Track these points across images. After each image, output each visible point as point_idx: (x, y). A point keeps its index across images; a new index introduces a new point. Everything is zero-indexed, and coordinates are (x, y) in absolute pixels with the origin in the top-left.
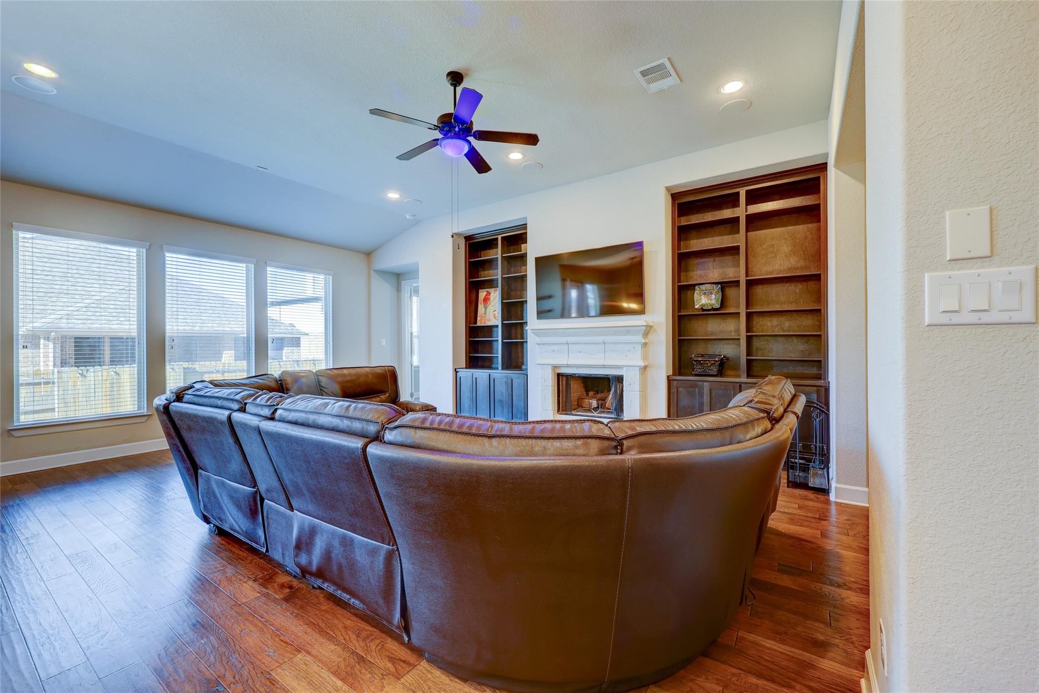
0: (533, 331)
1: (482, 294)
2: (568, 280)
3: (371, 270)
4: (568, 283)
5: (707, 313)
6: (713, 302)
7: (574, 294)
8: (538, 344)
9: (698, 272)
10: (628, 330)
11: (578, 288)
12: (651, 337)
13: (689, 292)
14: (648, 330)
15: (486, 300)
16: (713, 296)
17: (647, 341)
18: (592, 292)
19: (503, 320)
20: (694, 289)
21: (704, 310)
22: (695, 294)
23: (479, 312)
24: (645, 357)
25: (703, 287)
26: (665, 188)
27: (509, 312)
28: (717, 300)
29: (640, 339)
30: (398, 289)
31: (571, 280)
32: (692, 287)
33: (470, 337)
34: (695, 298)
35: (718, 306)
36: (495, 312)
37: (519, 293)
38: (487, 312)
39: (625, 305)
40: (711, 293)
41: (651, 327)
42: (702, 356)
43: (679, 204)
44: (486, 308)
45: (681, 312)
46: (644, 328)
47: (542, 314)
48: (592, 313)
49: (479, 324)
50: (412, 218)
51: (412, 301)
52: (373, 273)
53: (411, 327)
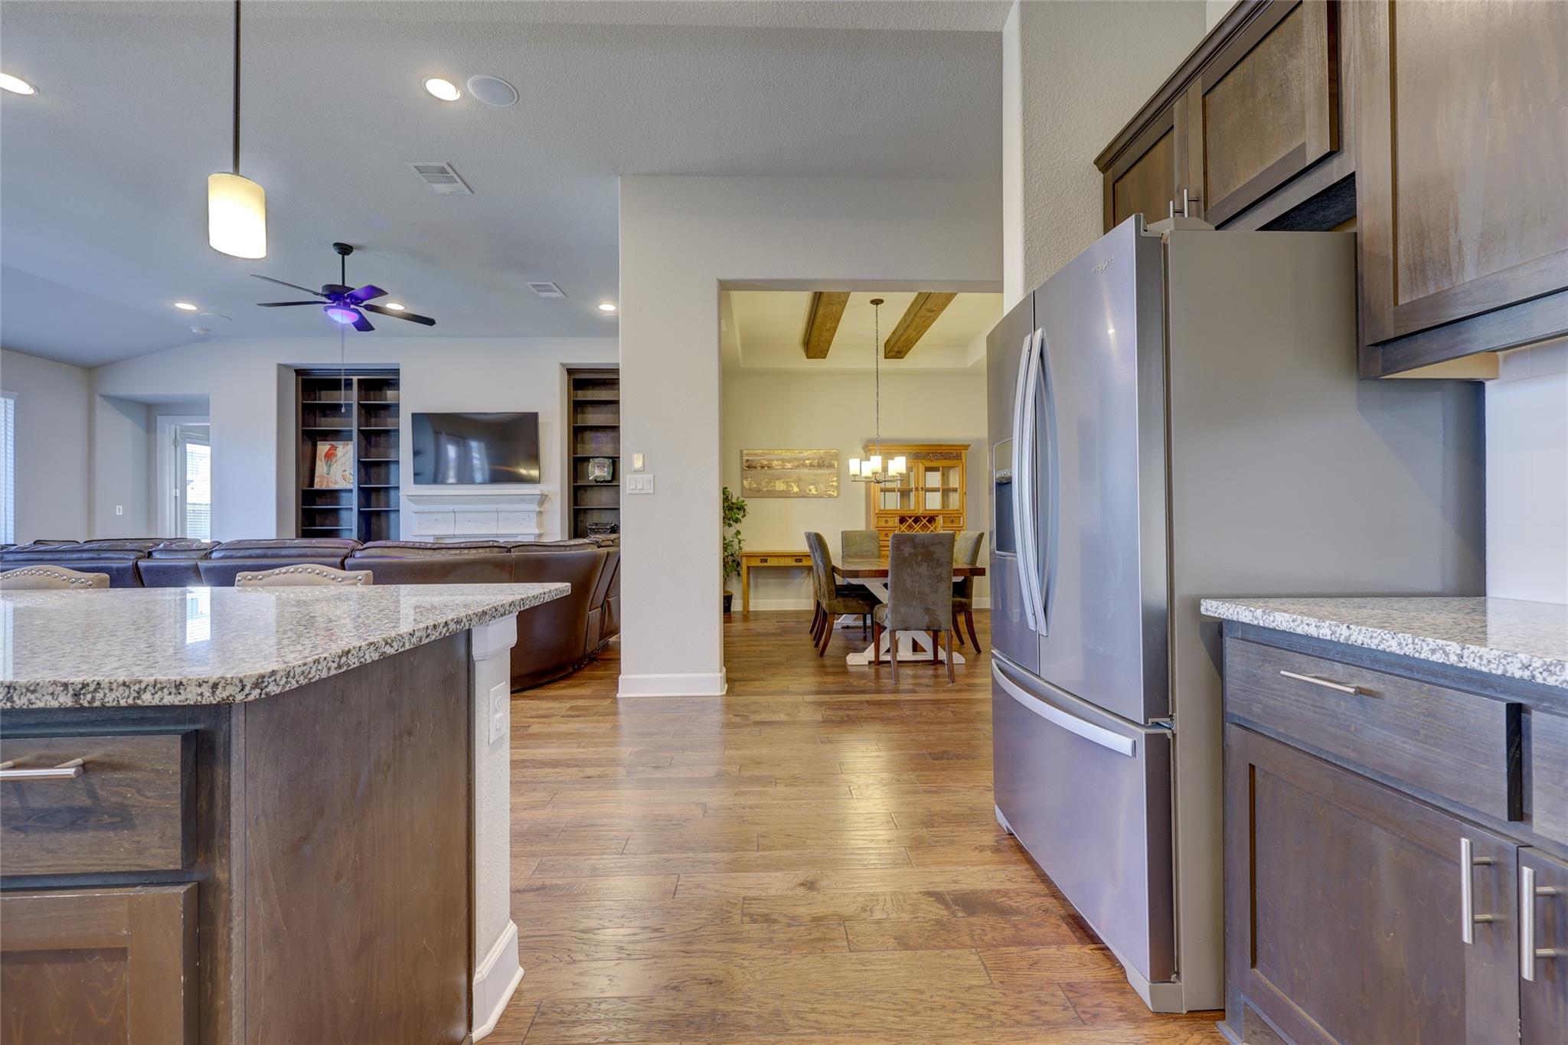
0: (409, 497)
1: (323, 448)
2: (444, 433)
3: (97, 396)
4: (443, 438)
5: (600, 484)
6: (606, 474)
7: (452, 451)
8: (416, 513)
9: (594, 446)
10: (522, 499)
11: (457, 443)
12: (546, 506)
13: (585, 464)
14: (543, 499)
15: (329, 456)
16: (606, 469)
17: (542, 509)
18: (477, 452)
19: (359, 484)
20: (589, 461)
21: (597, 482)
22: (590, 466)
23: (317, 471)
24: (540, 525)
25: (596, 460)
26: (559, 365)
27: (367, 474)
28: (609, 473)
29: (535, 507)
30: (150, 428)
31: (447, 434)
32: (587, 459)
33: (303, 504)
34: (590, 471)
35: (609, 478)
36: (346, 473)
37: (383, 450)
38: (331, 472)
39: (523, 471)
40: (604, 466)
41: (547, 496)
42: (597, 524)
43: (574, 380)
44: (329, 467)
45: (577, 482)
46: (539, 497)
47: (418, 477)
48: (478, 477)
49: (317, 487)
50: (202, 332)
51: (178, 448)
52: (99, 400)
53: (176, 488)
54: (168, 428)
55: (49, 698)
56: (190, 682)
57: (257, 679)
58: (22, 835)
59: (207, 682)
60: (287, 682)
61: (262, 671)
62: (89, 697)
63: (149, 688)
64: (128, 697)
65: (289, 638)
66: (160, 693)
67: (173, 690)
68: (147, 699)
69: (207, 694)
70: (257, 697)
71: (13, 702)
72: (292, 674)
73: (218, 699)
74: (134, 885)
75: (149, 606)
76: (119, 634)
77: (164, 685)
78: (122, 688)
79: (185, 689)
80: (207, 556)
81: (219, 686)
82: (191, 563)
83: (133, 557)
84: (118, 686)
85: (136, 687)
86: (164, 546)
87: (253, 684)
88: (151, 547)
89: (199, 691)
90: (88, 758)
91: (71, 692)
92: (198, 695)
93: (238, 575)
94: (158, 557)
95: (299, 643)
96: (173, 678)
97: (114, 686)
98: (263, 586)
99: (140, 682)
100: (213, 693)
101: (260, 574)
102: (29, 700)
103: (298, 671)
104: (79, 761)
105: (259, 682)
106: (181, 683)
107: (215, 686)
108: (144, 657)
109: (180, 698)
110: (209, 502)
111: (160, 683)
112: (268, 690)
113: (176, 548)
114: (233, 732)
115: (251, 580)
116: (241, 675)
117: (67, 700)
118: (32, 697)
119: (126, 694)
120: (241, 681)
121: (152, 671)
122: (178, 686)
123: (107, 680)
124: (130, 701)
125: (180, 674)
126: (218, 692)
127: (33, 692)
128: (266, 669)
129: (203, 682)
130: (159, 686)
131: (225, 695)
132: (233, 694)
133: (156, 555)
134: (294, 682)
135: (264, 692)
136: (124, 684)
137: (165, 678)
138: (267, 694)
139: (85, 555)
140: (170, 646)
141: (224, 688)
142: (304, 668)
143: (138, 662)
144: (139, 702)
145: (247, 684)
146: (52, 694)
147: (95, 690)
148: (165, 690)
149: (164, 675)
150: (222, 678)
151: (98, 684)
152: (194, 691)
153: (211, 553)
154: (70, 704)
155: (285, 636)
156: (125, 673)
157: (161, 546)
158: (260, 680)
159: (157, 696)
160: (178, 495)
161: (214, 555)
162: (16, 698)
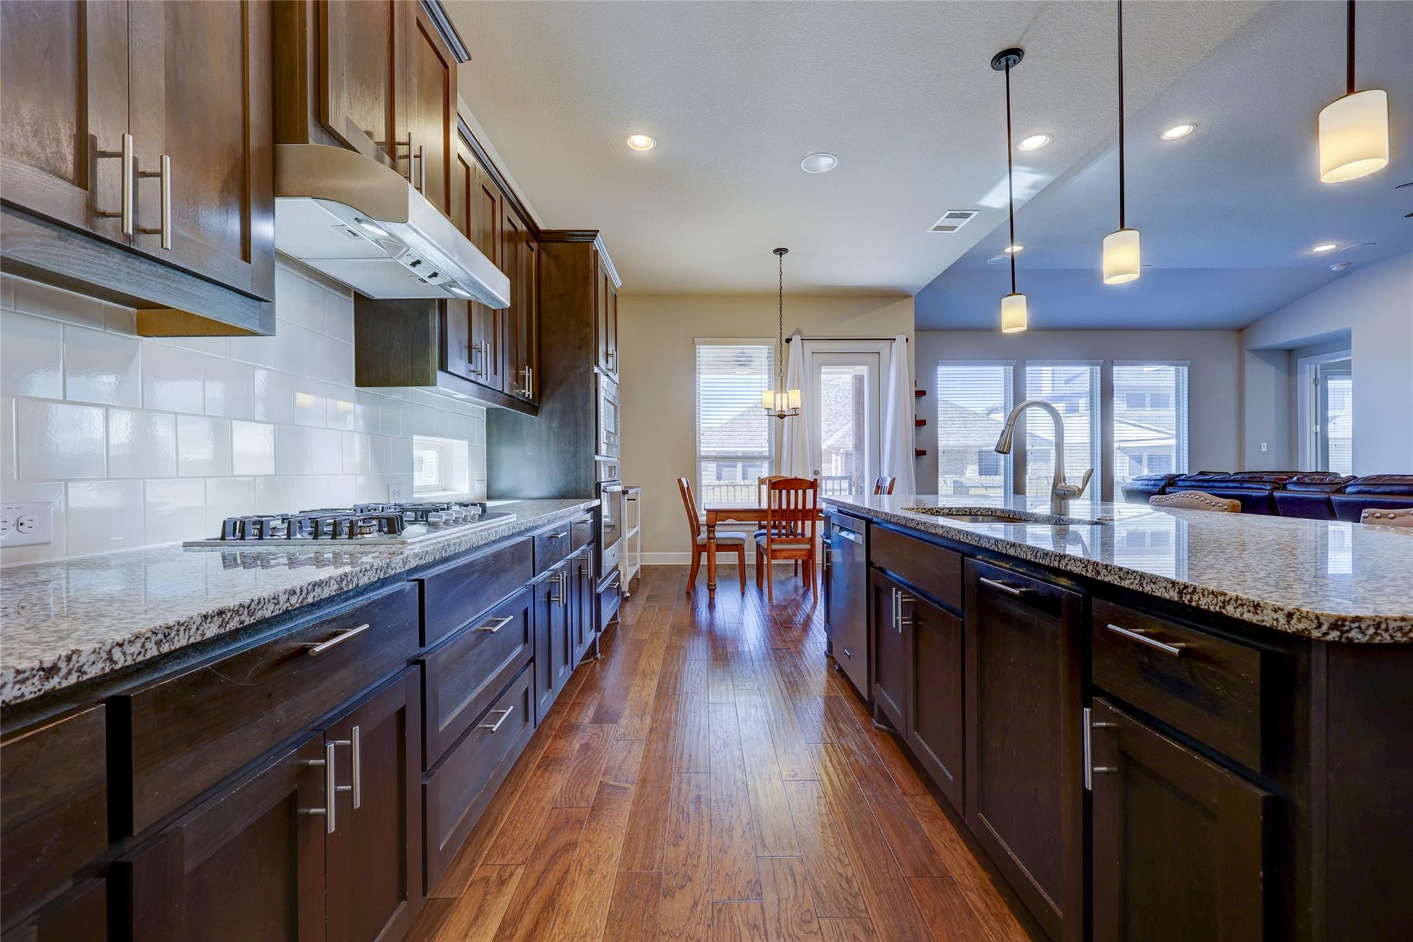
3: (1246, 351)
30: (1291, 371)
50: (1342, 268)
51: (1319, 386)
52: (1247, 354)
53: (1316, 424)
54: (1308, 371)
55: (1163, 590)
56: (1266, 605)
57: (1337, 621)
58: (1150, 686)
59: (1282, 610)
60: (1376, 634)
61: (1343, 614)
62: (1189, 596)
63: (1232, 601)
64: (1216, 605)
65: (1396, 586)
66: (1240, 608)
67: (1252, 610)
68: (1230, 610)
69: (1282, 621)
70: (1337, 639)
71: (1143, 587)
72: (1383, 626)
73: (1293, 629)
74: (1224, 766)
75: (1263, 532)
76: (1227, 551)
77: (1244, 602)
78: (1211, 596)
79: (1262, 611)
80: (1340, 491)
81: (1294, 617)
82: (1323, 496)
83: (1269, 488)
84: (1209, 594)
85: (1222, 598)
86: (1298, 479)
87: (1331, 624)
88: (1286, 480)
89: (1275, 616)
90: (1190, 645)
91: (1177, 590)
92: (1274, 620)
93: (1364, 511)
94: (1292, 488)
95: (1406, 594)
96: (1252, 598)
97: (1206, 593)
98: (1395, 525)
99: (1225, 594)
100: (1288, 622)
101: (1392, 512)
102: (1152, 589)
103: (1392, 625)
104: (1183, 645)
105: (1338, 624)
106: (1258, 605)
107: (1290, 616)
108: (1237, 574)
109: (1257, 617)
110: (1351, 436)
111: (1241, 600)
112: (1350, 635)
113: (1309, 481)
114: (1313, 665)
115: (1379, 517)
116: (1318, 612)
117: (1173, 595)
118: (1154, 587)
119: (1215, 602)
120: (1317, 618)
121: (1237, 587)
122: (1257, 606)
123: (1201, 586)
124: (1218, 609)
125: (1259, 596)
126: (1293, 622)
127: (1154, 583)
128: (1349, 612)
129: (1279, 608)
130: (1239, 601)
131: (1301, 626)
132: (1309, 628)
133: (1290, 487)
134: (1386, 636)
135: (1345, 636)
136: (1213, 593)
137: (1245, 596)
138: (1348, 638)
139: (1231, 485)
140: (1263, 570)
141: (1299, 620)
142: (1403, 624)
143: (1230, 578)
144: (1224, 611)
145: (1324, 622)
146: (1165, 588)
147: (1192, 593)
148: (1245, 607)
149: (1245, 594)
150: (1297, 609)
151: (1195, 588)
152: (1270, 615)
153: (1346, 487)
154: (1176, 599)
155: (1392, 583)
156: (1216, 585)
157: (1295, 479)
158: (1340, 623)
159: (1238, 610)
160: (1318, 430)
161: (1348, 490)
162: (1145, 585)
